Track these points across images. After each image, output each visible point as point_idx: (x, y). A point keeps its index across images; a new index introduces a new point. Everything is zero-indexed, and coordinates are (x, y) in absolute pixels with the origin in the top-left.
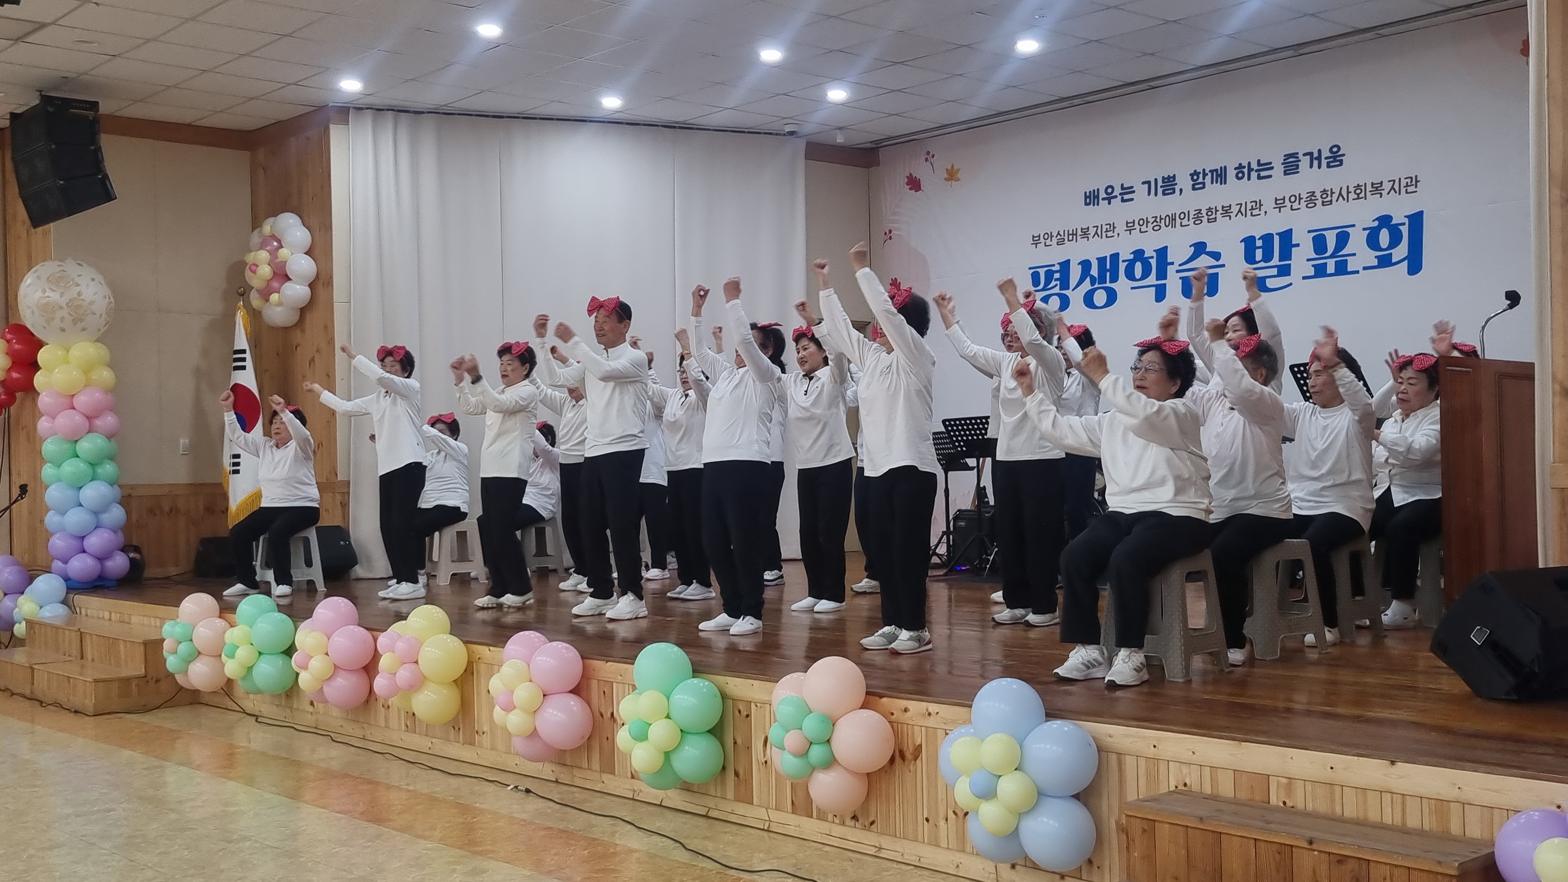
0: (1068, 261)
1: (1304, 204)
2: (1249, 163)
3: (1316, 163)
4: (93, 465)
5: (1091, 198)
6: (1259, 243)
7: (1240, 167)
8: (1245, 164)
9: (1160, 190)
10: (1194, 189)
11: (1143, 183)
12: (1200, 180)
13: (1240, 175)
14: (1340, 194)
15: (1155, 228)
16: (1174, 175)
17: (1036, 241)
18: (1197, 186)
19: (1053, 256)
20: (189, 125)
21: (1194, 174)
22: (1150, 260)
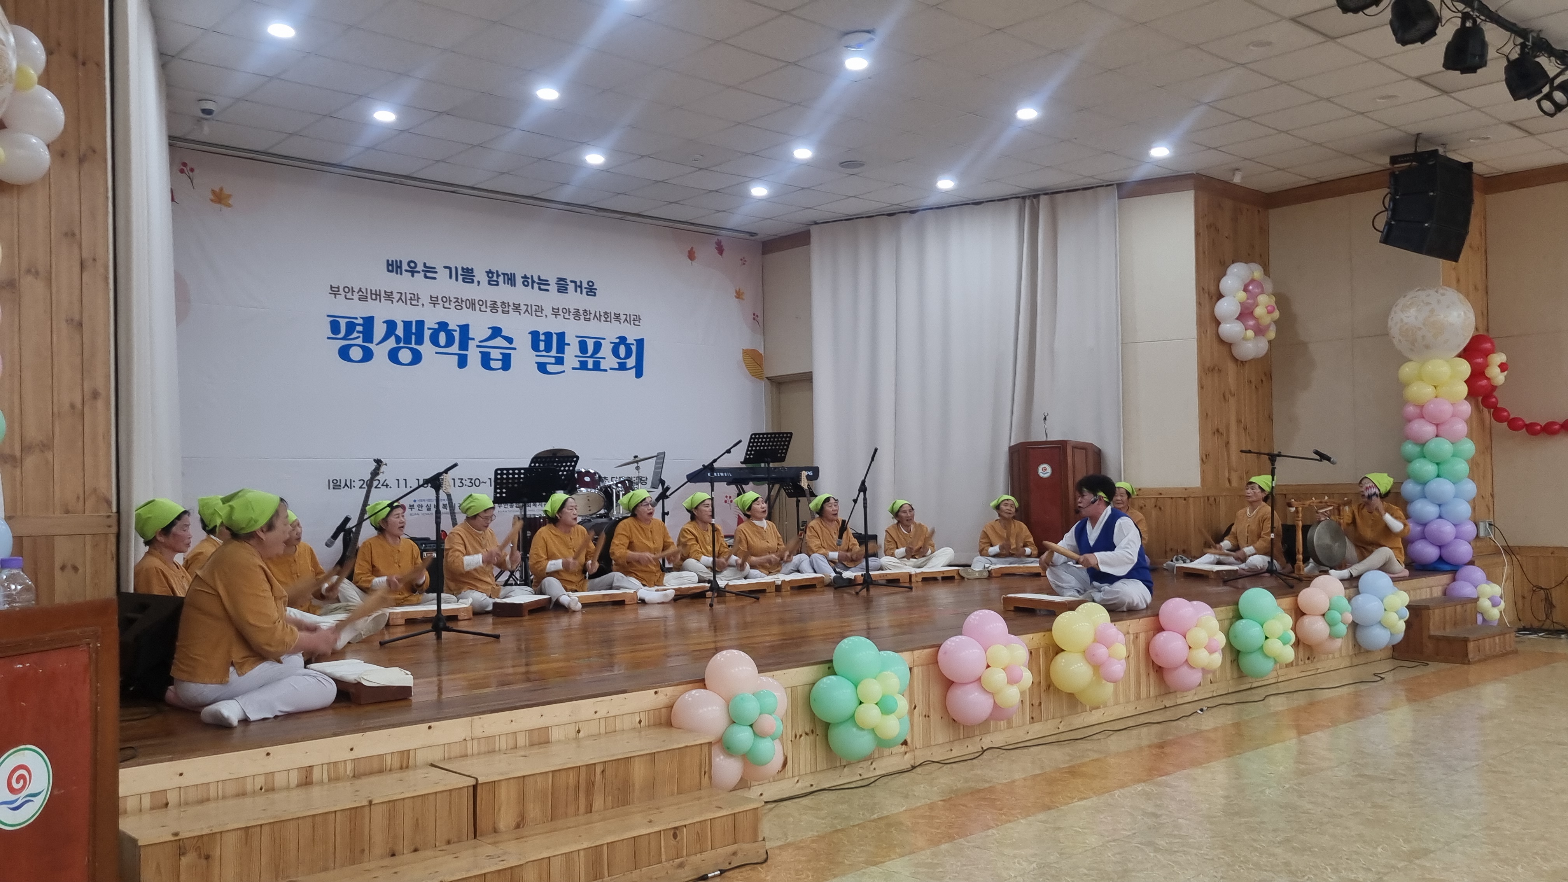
0: (372, 318)
1: (572, 317)
2: (532, 276)
3: (579, 289)
5: (394, 267)
6: (542, 337)
7: (525, 277)
8: (529, 276)
9: (460, 278)
11: (445, 267)
12: (495, 278)
13: (526, 283)
14: (595, 315)
15: (458, 307)
16: (472, 270)
17: (335, 291)
18: (492, 283)
21: (489, 272)
22: (454, 333)
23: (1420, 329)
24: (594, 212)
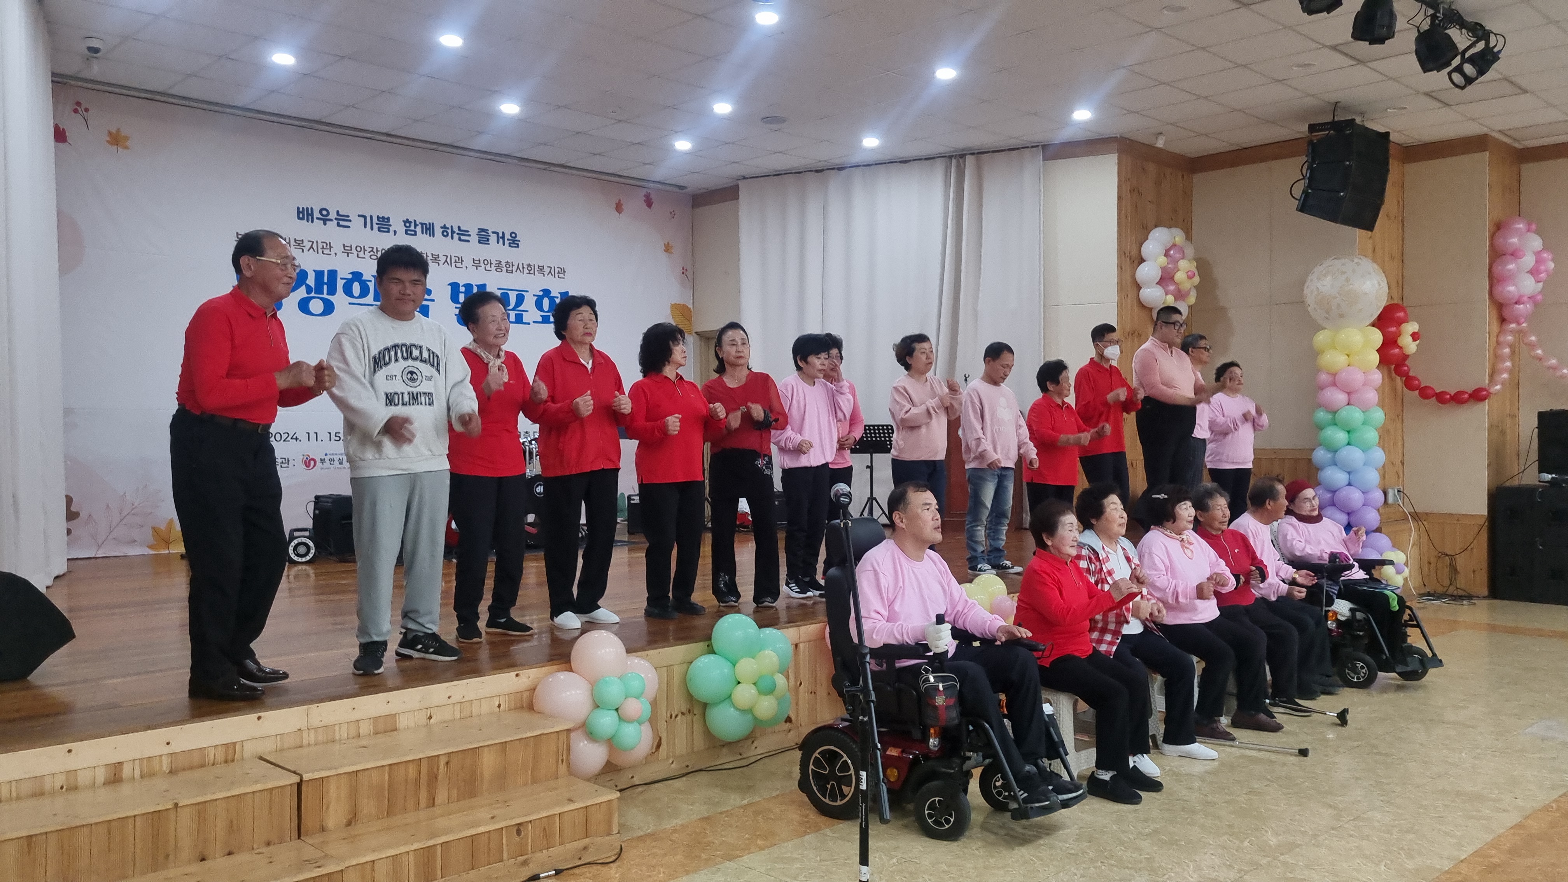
2: (452, 227)
5: (305, 215)
6: (462, 289)
7: (444, 227)
8: (448, 226)
9: (375, 227)
10: (406, 233)
11: (360, 216)
12: (412, 228)
13: (445, 234)
14: (518, 267)
18: (409, 232)
21: (406, 222)
22: (368, 283)
23: (1335, 297)
24: (515, 161)
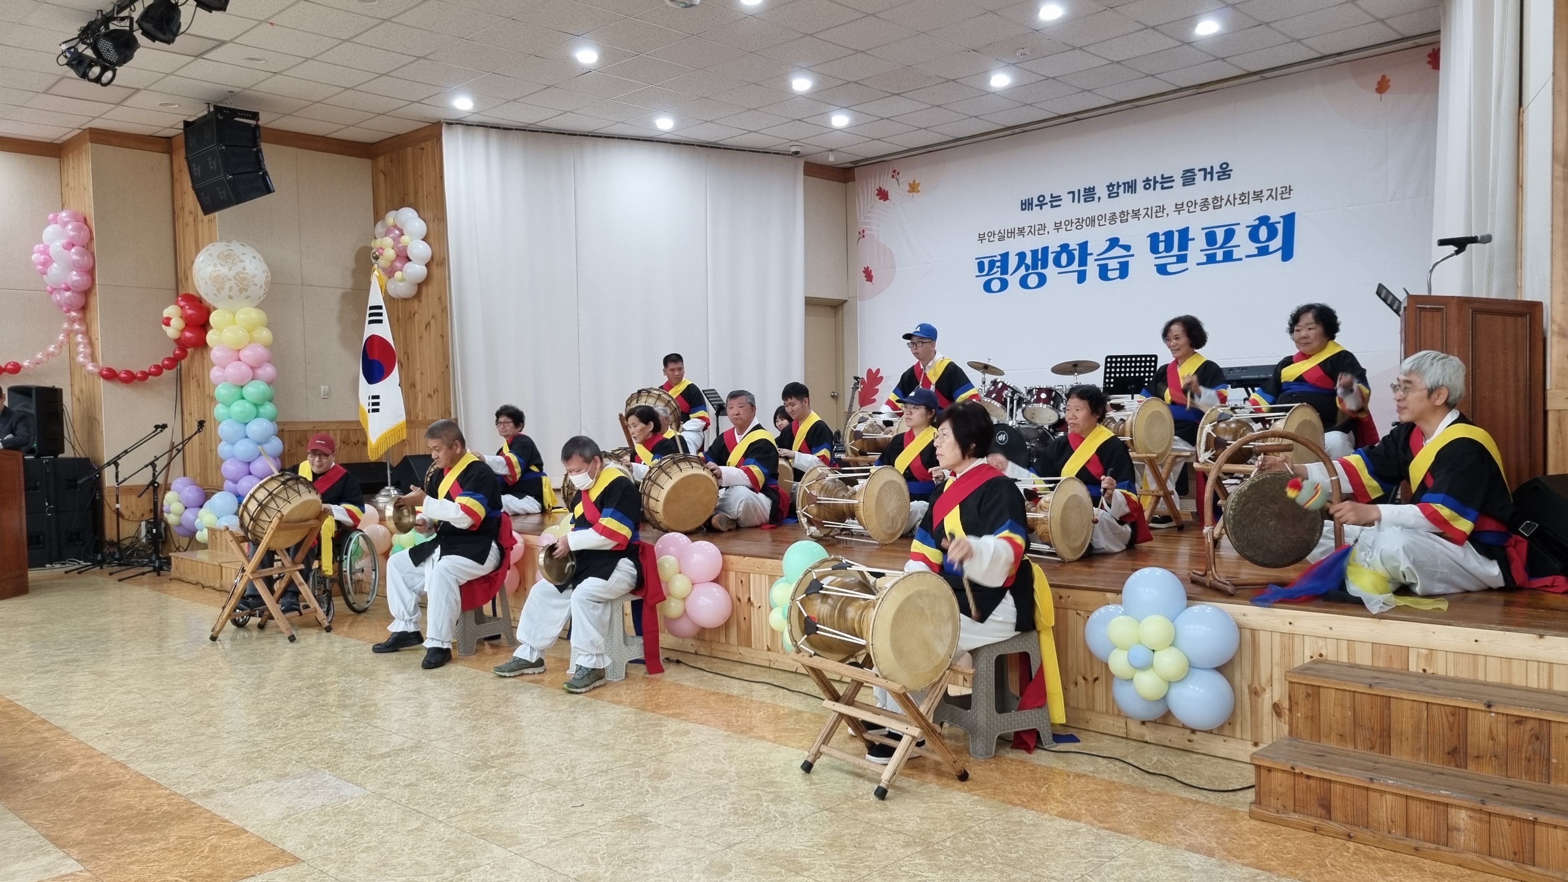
0: (1007, 254)
1: (1198, 208)
2: (1155, 177)
3: (1208, 176)
4: (256, 405)
5: (1026, 205)
6: (1162, 238)
7: (1148, 180)
8: (1151, 178)
9: (1082, 198)
10: (1110, 197)
11: (1069, 193)
12: (1115, 190)
14: (1228, 200)
15: (1078, 227)
16: (1094, 186)
17: (981, 238)
18: (1112, 195)
19: (995, 249)
20: (324, 137)
21: (1110, 185)
22: (1074, 252)
